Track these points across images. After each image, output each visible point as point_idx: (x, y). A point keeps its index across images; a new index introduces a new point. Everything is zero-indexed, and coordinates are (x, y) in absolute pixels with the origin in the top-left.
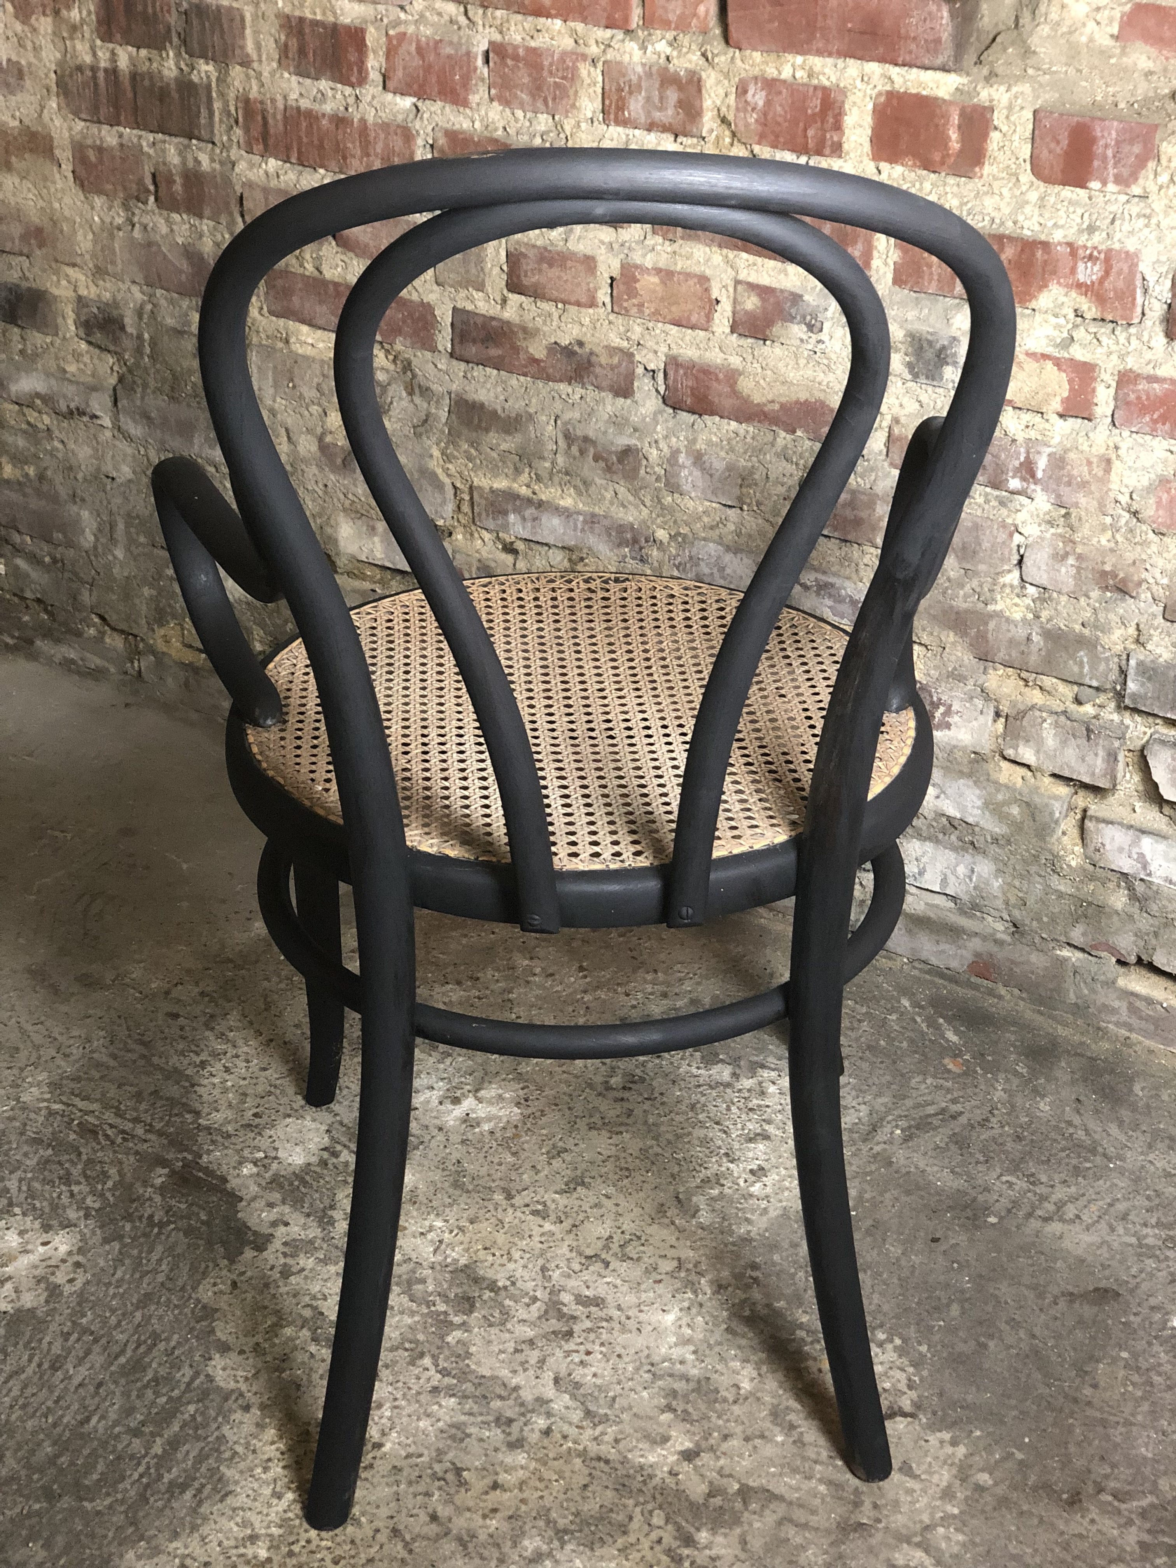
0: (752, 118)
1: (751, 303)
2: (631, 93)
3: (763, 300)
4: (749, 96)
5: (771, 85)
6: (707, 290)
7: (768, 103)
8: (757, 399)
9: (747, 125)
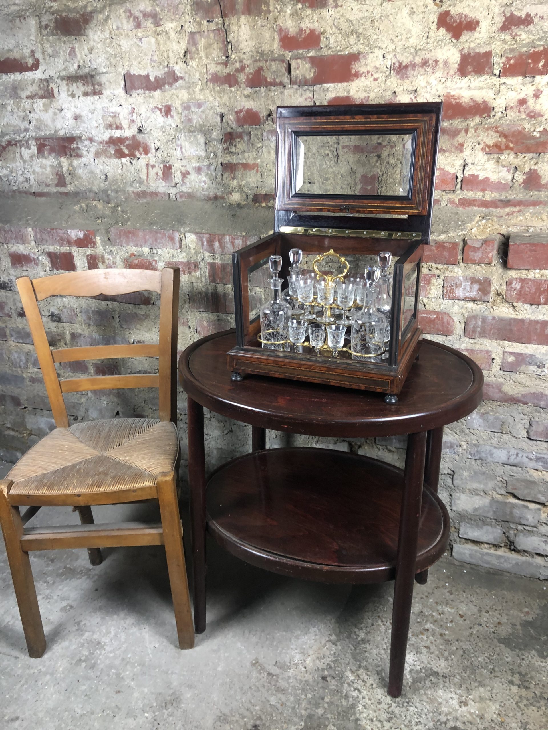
0: (514, 293)
1: (511, 359)
2: (456, 287)
3: (516, 358)
4: (513, 285)
5: (522, 281)
6: (490, 356)
7: (522, 287)
8: (511, 393)
9: (511, 296)
